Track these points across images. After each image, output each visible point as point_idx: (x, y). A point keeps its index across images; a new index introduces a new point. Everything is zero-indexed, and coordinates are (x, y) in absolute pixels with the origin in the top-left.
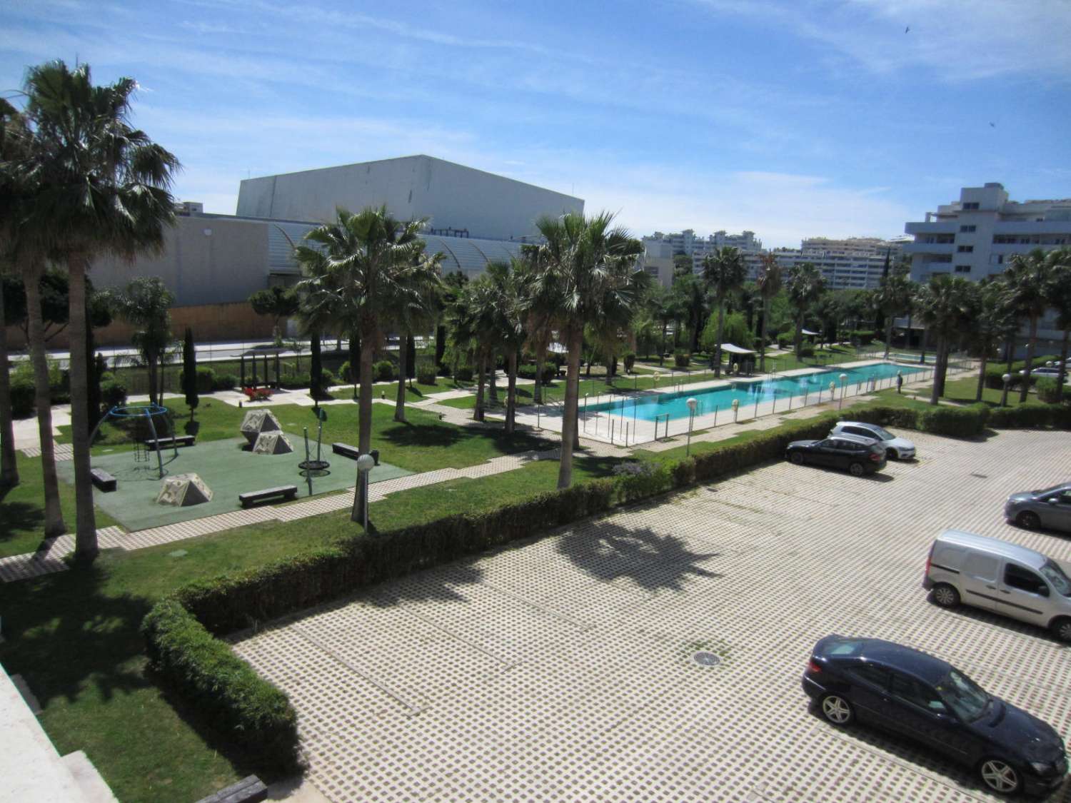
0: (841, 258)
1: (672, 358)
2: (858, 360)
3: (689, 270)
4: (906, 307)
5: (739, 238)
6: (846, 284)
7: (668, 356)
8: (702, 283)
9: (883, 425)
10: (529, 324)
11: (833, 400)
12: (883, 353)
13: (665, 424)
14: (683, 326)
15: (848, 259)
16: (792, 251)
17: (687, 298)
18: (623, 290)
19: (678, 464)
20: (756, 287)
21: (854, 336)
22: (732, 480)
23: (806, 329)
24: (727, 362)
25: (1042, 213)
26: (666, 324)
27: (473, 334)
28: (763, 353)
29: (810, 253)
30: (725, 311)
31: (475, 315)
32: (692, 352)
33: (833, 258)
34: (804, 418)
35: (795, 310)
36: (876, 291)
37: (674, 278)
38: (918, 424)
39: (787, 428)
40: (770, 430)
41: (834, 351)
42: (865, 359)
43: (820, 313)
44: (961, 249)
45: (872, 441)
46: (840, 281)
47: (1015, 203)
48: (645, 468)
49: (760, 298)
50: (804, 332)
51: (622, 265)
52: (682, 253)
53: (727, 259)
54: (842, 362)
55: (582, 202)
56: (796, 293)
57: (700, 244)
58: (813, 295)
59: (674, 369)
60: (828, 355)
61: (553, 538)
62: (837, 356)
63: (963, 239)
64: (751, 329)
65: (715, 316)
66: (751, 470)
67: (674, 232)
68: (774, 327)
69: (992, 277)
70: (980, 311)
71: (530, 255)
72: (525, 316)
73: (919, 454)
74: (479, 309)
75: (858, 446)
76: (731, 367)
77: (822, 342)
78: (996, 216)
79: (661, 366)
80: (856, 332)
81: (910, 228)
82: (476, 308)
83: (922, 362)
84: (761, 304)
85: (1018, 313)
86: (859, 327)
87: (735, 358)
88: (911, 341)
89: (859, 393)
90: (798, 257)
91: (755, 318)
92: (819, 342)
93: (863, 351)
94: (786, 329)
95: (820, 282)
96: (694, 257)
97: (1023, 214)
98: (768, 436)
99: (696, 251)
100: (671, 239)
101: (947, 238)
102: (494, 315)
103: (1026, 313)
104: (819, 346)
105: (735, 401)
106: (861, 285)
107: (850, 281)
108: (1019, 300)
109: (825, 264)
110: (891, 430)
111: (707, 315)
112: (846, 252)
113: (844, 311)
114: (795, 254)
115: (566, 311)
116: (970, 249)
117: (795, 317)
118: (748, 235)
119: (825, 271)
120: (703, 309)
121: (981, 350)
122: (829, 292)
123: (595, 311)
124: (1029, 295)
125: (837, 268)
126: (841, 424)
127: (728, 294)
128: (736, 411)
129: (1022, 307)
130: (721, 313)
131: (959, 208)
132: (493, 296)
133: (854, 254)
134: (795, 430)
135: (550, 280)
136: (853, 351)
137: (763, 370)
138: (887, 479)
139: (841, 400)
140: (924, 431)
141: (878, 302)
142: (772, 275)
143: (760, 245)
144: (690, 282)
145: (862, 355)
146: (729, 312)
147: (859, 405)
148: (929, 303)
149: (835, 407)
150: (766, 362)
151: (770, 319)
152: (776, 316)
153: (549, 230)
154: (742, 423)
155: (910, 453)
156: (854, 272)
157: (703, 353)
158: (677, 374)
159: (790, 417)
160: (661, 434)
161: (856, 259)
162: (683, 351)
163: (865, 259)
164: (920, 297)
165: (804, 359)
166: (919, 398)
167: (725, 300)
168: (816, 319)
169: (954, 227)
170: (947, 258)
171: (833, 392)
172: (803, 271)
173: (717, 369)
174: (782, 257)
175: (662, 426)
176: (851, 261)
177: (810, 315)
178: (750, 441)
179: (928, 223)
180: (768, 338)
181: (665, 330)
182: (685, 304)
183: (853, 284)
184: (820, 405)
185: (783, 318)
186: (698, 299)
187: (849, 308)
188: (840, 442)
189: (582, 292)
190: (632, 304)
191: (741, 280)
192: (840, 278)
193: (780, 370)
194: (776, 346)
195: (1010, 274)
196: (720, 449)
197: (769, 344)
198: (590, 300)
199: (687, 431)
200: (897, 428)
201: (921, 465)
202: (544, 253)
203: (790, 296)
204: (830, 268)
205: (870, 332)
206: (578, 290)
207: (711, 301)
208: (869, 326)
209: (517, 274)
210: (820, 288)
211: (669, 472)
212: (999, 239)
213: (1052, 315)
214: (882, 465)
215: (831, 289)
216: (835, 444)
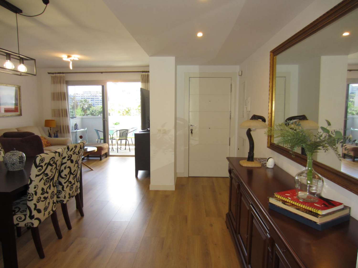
0: (96, 96)
15: (98, 96)
16: (80, 94)
29: (86, 95)
33: (93, 96)
46: (97, 103)
56: (83, 108)
58: (88, 108)
90: (82, 96)
95: (89, 104)
109: (91, 98)
112: (97, 94)
113: (98, 113)
125: (95, 99)
192: (96, 102)
203: (81, 109)
204: (92, 99)
215: (94, 106)
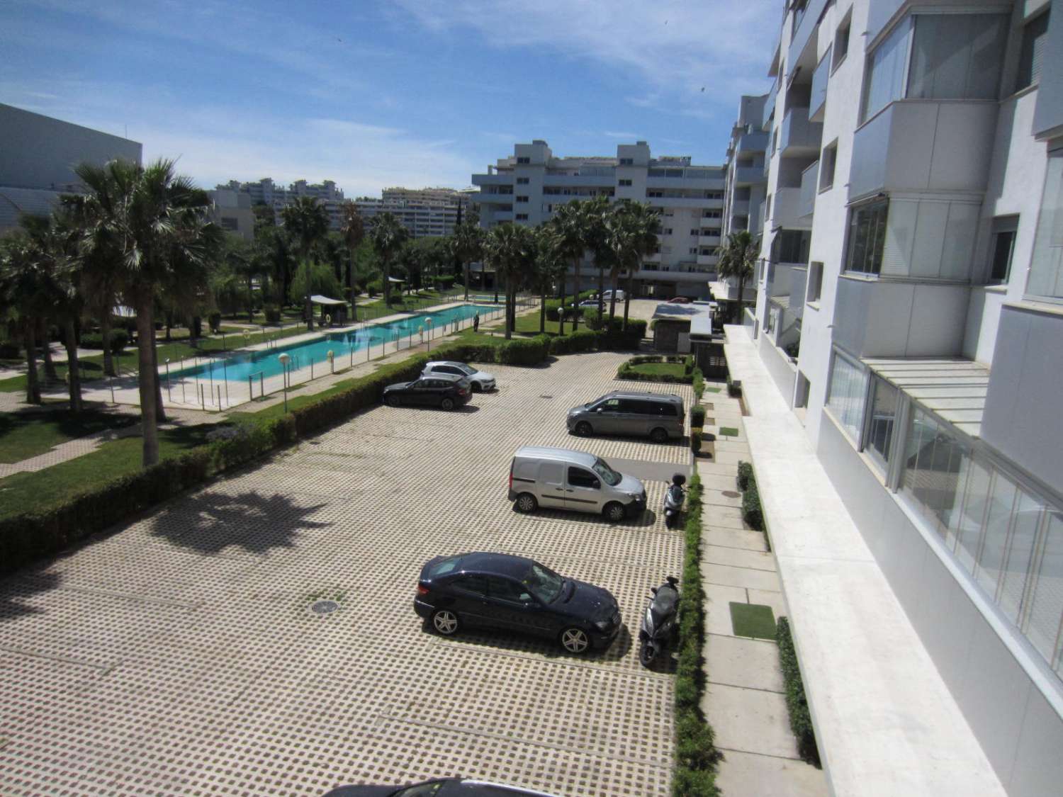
1: (262, 314)
2: (442, 304)
3: (272, 221)
4: (477, 253)
5: (320, 187)
6: (427, 232)
7: (257, 312)
8: (285, 235)
9: (466, 362)
10: (83, 286)
11: (422, 343)
12: (463, 296)
13: (259, 383)
14: (270, 280)
17: (271, 250)
18: (192, 245)
19: (276, 421)
20: (342, 238)
21: (437, 281)
22: (334, 430)
23: (393, 277)
24: (319, 314)
25: (577, 169)
26: (251, 277)
27: (12, 302)
28: (353, 302)
30: (312, 263)
31: (11, 279)
32: (282, 306)
34: (397, 362)
35: (379, 258)
36: (451, 238)
37: (256, 230)
38: (496, 358)
39: (382, 374)
40: (366, 377)
41: (421, 296)
42: (449, 302)
43: (405, 261)
44: (519, 199)
45: (458, 377)
47: (557, 159)
48: (242, 431)
49: (345, 248)
50: (391, 279)
51: (188, 217)
52: (261, 203)
53: (308, 210)
54: (428, 306)
55: (139, 146)
57: (281, 193)
59: (265, 325)
60: (415, 300)
61: (145, 521)
62: (424, 301)
63: (519, 190)
64: (340, 280)
65: (302, 267)
66: (352, 418)
67: (251, 181)
68: (362, 276)
69: (545, 224)
70: (537, 254)
71: (73, 206)
72: (76, 278)
73: (499, 384)
74: (15, 273)
75: (446, 383)
76: (323, 318)
77: (409, 289)
78: (544, 169)
79: (251, 323)
80: (438, 277)
81: (476, 179)
82: (11, 272)
83: (496, 302)
84: (348, 254)
85: (565, 255)
86: (441, 272)
87: (326, 309)
88: (485, 284)
89: (445, 334)
91: (343, 269)
92: (405, 289)
93: (445, 295)
94: (374, 277)
96: (275, 207)
97: (562, 169)
98: (365, 384)
99: (277, 200)
100: (249, 188)
101: (506, 189)
102: (37, 278)
103: (571, 254)
104: (406, 293)
105: (330, 352)
106: (440, 233)
107: (430, 229)
108: (564, 244)
110: (473, 365)
111: (295, 265)
114: (377, 203)
115: (127, 271)
116: (526, 199)
117: (380, 265)
118: (329, 185)
119: (406, 220)
120: (290, 261)
121: (540, 289)
122: (410, 240)
123: (163, 268)
124: (571, 239)
126: (431, 365)
127: (313, 245)
128: (332, 361)
129: (567, 250)
130: (307, 264)
131: (514, 162)
132: (33, 256)
133: (431, 204)
134: (389, 375)
135: (103, 236)
136: (438, 295)
137: (355, 320)
138: (475, 409)
139: (428, 343)
140: (501, 364)
141: (455, 248)
142: (354, 225)
143: (342, 195)
144: (272, 233)
145: (446, 299)
146: (317, 263)
147: (445, 346)
148: (495, 248)
149: (425, 349)
150: (358, 311)
151: (358, 269)
152: (363, 265)
153: (93, 178)
154: (338, 373)
155: (491, 384)
156: (432, 221)
157: (294, 306)
158: (267, 330)
159: (385, 362)
160: (257, 393)
161: (433, 208)
162: (273, 305)
163: (442, 208)
164: (488, 243)
165: (393, 306)
166: (496, 335)
167: (311, 251)
168: (401, 266)
169: (511, 179)
170: (508, 208)
171: (422, 335)
172: (384, 221)
173: (310, 323)
174: (365, 206)
175: (256, 386)
176: (429, 211)
177: (395, 263)
178: (348, 390)
179: (490, 175)
180: (358, 287)
181: (250, 285)
182: (270, 256)
183: (432, 232)
184: (411, 348)
185: (370, 266)
186: (283, 252)
187: (429, 255)
188: (430, 381)
189: (144, 248)
190: (205, 260)
191: (325, 231)
193: (372, 318)
194: (365, 295)
195: (556, 221)
196: (319, 401)
197: (358, 293)
198: (156, 257)
199: (283, 388)
200: (479, 362)
201: (500, 393)
202: (91, 204)
205: (450, 277)
206: (138, 247)
207: (296, 252)
208: (450, 272)
209: (59, 230)
210: (402, 236)
211: (268, 431)
212: (548, 190)
213: (589, 256)
214: (469, 398)
216: (426, 383)
